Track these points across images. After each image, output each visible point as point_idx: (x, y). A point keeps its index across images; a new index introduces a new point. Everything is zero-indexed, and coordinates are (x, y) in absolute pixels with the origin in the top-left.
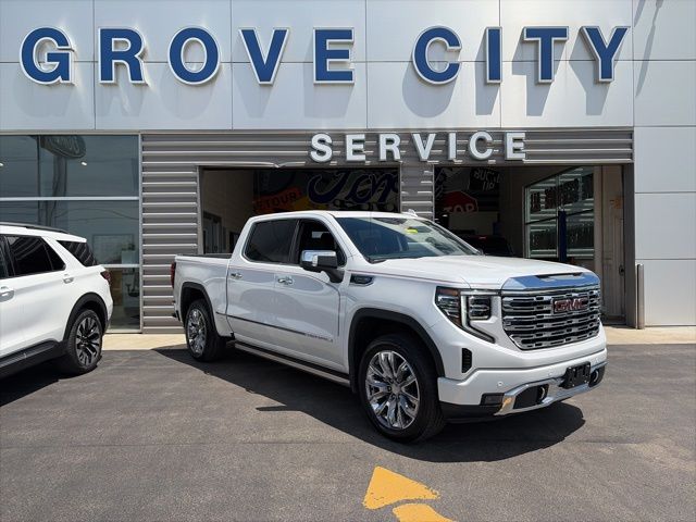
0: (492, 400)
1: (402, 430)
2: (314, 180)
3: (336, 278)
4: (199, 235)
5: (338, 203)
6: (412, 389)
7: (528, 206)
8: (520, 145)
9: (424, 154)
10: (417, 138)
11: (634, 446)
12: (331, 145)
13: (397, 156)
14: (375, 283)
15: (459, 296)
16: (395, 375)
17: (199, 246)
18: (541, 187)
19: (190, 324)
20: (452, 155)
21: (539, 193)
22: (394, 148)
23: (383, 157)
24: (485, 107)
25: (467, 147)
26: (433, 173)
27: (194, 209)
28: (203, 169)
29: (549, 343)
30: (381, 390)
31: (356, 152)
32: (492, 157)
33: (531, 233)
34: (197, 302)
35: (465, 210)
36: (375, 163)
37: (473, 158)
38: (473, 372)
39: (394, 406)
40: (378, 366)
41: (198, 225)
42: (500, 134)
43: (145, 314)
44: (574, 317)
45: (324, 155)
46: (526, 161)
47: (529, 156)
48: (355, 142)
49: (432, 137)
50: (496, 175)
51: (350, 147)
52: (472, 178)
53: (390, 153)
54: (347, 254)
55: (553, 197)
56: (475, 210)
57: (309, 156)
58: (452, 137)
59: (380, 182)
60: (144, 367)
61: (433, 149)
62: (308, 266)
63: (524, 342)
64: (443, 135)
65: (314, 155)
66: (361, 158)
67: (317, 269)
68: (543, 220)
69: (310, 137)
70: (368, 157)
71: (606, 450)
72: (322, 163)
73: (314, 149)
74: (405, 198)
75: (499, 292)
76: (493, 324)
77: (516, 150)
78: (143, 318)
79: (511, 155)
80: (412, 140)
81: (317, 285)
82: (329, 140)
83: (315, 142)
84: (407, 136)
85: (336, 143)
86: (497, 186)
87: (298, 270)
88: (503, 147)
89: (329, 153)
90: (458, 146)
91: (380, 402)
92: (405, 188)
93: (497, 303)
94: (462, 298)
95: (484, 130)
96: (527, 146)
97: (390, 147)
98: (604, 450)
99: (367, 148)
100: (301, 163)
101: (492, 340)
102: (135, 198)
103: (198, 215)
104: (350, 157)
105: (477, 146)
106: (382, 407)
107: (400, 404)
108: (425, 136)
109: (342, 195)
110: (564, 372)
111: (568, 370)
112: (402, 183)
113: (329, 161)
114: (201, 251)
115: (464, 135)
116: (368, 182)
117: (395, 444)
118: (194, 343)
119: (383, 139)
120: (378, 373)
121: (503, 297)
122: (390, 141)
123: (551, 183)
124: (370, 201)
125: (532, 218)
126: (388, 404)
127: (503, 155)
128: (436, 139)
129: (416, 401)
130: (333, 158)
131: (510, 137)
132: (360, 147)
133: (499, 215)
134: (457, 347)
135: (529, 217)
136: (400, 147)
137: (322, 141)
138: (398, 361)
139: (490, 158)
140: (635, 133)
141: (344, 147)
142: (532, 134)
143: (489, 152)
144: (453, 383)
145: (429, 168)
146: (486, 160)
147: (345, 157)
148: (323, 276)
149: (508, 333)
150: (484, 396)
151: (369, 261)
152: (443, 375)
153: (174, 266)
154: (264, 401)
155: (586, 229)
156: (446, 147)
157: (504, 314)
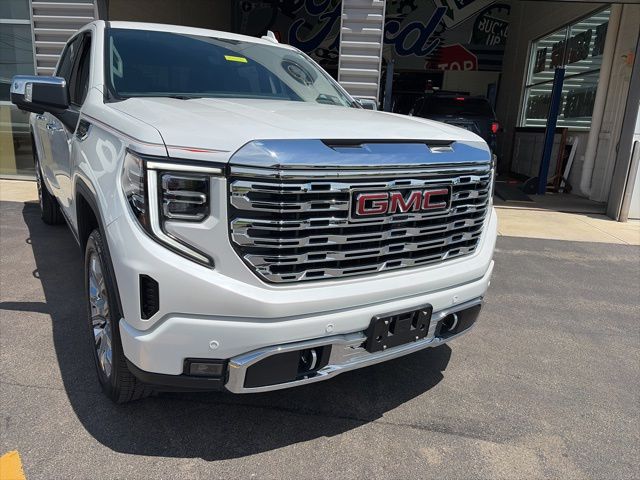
0: (203, 370)
2: (297, 25)
7: (533, 65)
15: (144, 170)
29: (339, 271)
33: (530, 98)
35: (462, 68)
38: (162, 320)
44: (411, 224)
50: (504, 28)
52: (476, 29)
56: (474, 69)
63: (276, 269)
76: (212, 229)
86: (503, 40)
92: (347, 23)
93: (220, 190)
94: (150, 174)
102: (26, 22)
110: (366, 324)
111: (373, 320)
121: (231, 179)
133: (500, 76)
134: (132, 271)
135: (530, 79)
144: (132, 333)
149: (241, 250)
150: (188, 362)
152: (122, 316)
157: (233, 213)
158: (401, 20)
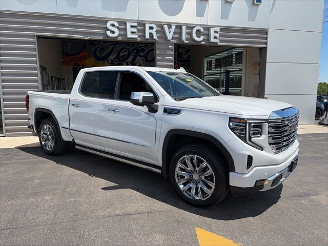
0: (260, 184)
1: (201, 201)
2: (97, 48)
3: (153, 110)
4: (39, 78)
5: (110, 62)
6: (210, 178)
7: (206, 67)
8: (217, 35)
9: (170, 37)
10: (166, 27)
11: (314, 197)
12: (118, 28)
13: (155, 37)
14: (183, 113)
15: (246, 123)
16: (197, 169)
17: (39, 84)
18: (213, 58)
19: (42, 133)
20: (184, 38)
21: (211, 61)
22: (153, 32)
23: (148, 36)
24: (200, 12)
25: (191, 34)
26: (173, 47)
27: (35, 62)
28: (39, 37)
30: (186, 177)
31: (133, 33)
32: (204, 40)
34: (46, 120)
36: (143, 40)
37: (194, 41)
38: (253, 168)
39: (195, 187)
40: (185, 163)
41: (38, 72)
42: (207, 28)
43: (6, 125)
45: (114, 33)
46: (220, 44)
47: (221, 41)
48: (132, 27)
49: (173, 27)
50: (189, 50)
51: (129, 30)
52: (178, 52)
53: (151, 34)
54: (159, 94)
55: (219, 63)
57: (105, 34)
58: (184, 28)
59: (132, 51)
60: (13, 161)
61: (174, 34)
62: (136, 102)
63: (277, 149)
64: (179, 27)
65: (108, 33)
66: (135, 36)
67: (142, 105)
68: (214, 74)
69: (106, 22)
70: (139, 36)
71: (305, 202)
72: (113, 38)
73: (108, 30)
74: (160, 61)
75: (267, 121)
76: (263, 139)
77: (215, 37)
78: (5, 128)
79: (212, 40)
80: (162, 28)
81: (138, 114)
82: (117, 25)
83: (109, 26)
84: (160, 25)
85: (121, 27)
86: (189, 56)
87: (128, 104)
88: (208, 35)
89: (117, 33)
90: (187, 34)
91: (185, 184)
92: (159, 55)
93: (266, 127)
94: (247, 124)
95: (200, 25)
96: (220, 36)
97: (151, 31)
98: (303, 202)
99: (138, 31)
100: (101, 38)
101: (261, 148)
103: (37, 65)
104: (129, 35)
105: (196, 34)
106: (187, 187)
107: (199, 186)
108: (170, 26)
109: (112, 57)
111: (292, 162)
112: (157, 52)
113: (117, 37)
114: (41, 88)
115: (190, 27)
116: (126, 51)
117: (197, 209)
118: (46, 144)
119: (147, 26)
120: (183, 167)
121: (269, 123)
122: (151, 28)
123: (218, 56)
124: (127, 61)
125: (207, 73)
126: (191, 185)
127: (208, 40)
128: (175, 29)
129: (213, 185)
130: (119, 35)
131: (212, 30)
132: (135, 30)
134: (244, 154)
135: (205, 72)
136: (157, 32)
137: (113, 25)
138: (200, 161)
139: (202, 41)
140: (269, 32)
141: (126, 30)
142: (223, 29)
143: (202, 38)
144: (240, 175)
145: (172, 44)
146: (200, 42)
147: (126, 35)
148: (145, 109)
149: (270, 144)
150: (257, 182)
151: (175, 100)
152: (233, 170)
153: (28, 97)
154: (104, 183)
155: (236, 79)
156: (181, 33)
157: (269, 133)
158: (146, 47)
